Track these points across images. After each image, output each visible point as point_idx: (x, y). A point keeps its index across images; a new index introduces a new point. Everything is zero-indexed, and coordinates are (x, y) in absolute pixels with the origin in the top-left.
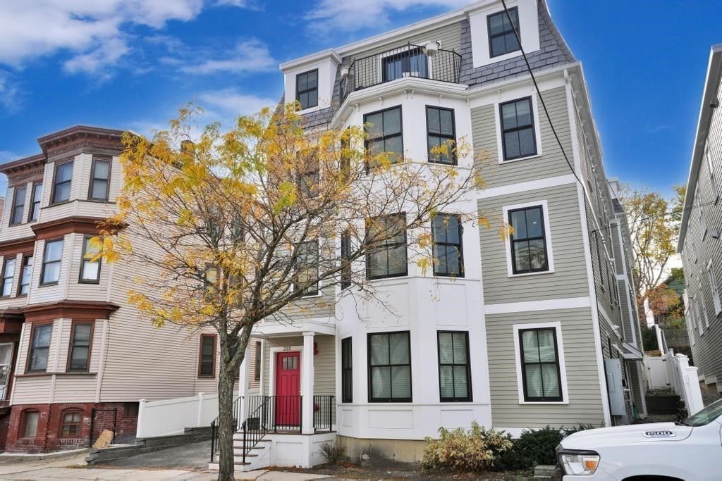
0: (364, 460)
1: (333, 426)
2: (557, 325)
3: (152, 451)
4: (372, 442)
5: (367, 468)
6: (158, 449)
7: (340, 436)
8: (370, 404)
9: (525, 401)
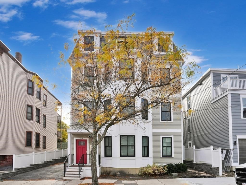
0: (118, 174)
1: (100, 164)
2: (172, 136)
3: (22, 173)
4: (121, 169)
5: (119, 176)
6: (24, 172)
7: (103, 167)
8: (121, 157)
9: (162, 157)
